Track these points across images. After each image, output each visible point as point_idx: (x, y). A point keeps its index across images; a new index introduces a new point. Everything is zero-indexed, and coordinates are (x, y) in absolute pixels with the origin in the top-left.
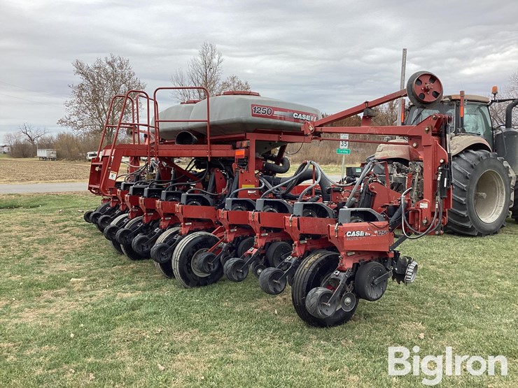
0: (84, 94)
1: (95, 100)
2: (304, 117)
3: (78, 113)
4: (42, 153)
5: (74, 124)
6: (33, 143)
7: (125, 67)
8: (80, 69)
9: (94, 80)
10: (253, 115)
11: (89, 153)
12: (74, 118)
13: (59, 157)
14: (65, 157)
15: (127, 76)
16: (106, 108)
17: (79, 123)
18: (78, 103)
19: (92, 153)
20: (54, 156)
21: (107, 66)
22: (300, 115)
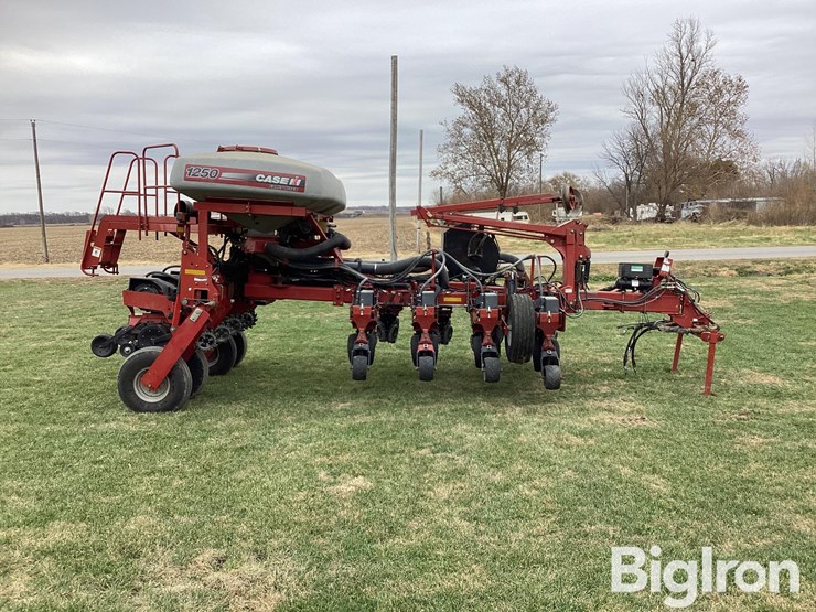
2: (277, 180)
5: (451, 175)
10: (186, 179)
17: (458, 174)
21: (499, 86)
22: (269, 177)
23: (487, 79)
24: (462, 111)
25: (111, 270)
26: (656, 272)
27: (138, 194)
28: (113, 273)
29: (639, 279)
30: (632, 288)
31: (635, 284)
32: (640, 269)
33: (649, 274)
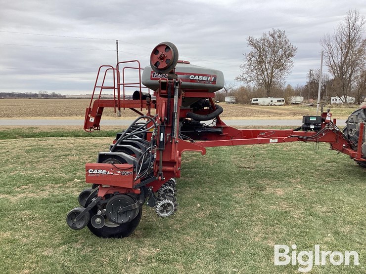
0: (253, 59)
1: (261, 62)
2: (201, 78)
3: (248, 72)
4: (227, 99)
5: (245, 79)
6: (227, 93)
7: (282, 37)
8: (252, 42)
9: (260, 48)
10: (152, 79)
11: (253, 99)
12: (245, 76)
13: (237, 102)
14: (240, 102)
15: (283, 43)
16: (267, 67)
17: (249, 79)
18: (248, 65)
19: (255, 99)
20: (234, 101)
21: (270, 38)
22: (197, 76)
23: (264, 34)
24: (251, 49)
25: (96, 128)
26: (323, 120)
27: (114, 88)
28: (97, 130)
29: (314, 124)
30: (311, 129)
31: (312, 127)
32: (315, 119)
33: (320, 121)
